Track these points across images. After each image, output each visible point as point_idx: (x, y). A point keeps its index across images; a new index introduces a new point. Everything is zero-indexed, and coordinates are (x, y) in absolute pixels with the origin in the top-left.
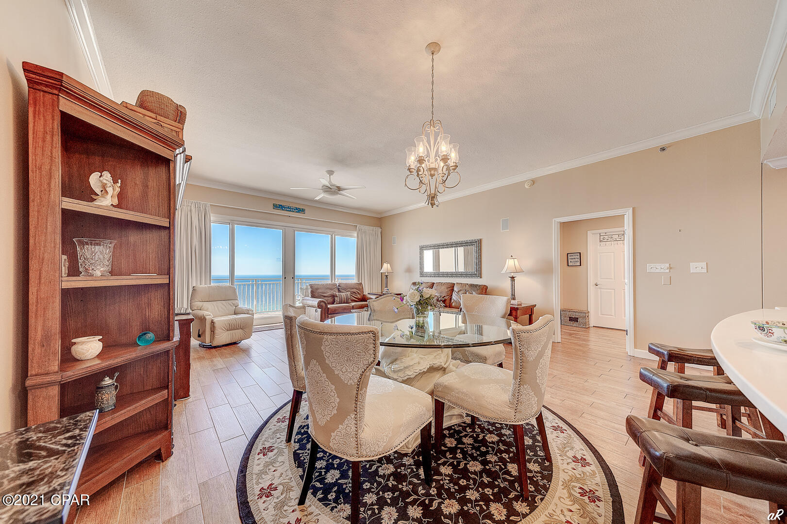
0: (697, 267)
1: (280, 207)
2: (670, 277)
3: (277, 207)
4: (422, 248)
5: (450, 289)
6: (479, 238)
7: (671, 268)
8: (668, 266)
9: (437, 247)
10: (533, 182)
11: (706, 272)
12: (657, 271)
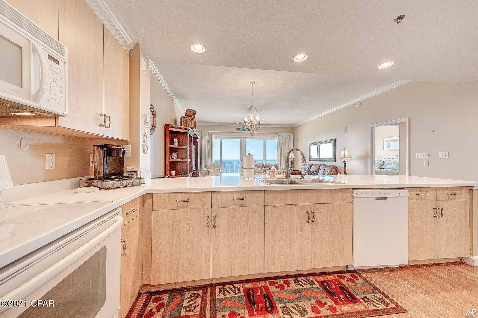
0: (443, 154)
1: (240, 129)
2: (429, 161)
3: (237, 129)
4: (310, 144)
5: (318, 168)
6: (334, 138)
7: (429, 155)
8: (427, 154)
9: (318, 143)
10: (360, 104)
11: (448, 158)
12: (422, 157)
